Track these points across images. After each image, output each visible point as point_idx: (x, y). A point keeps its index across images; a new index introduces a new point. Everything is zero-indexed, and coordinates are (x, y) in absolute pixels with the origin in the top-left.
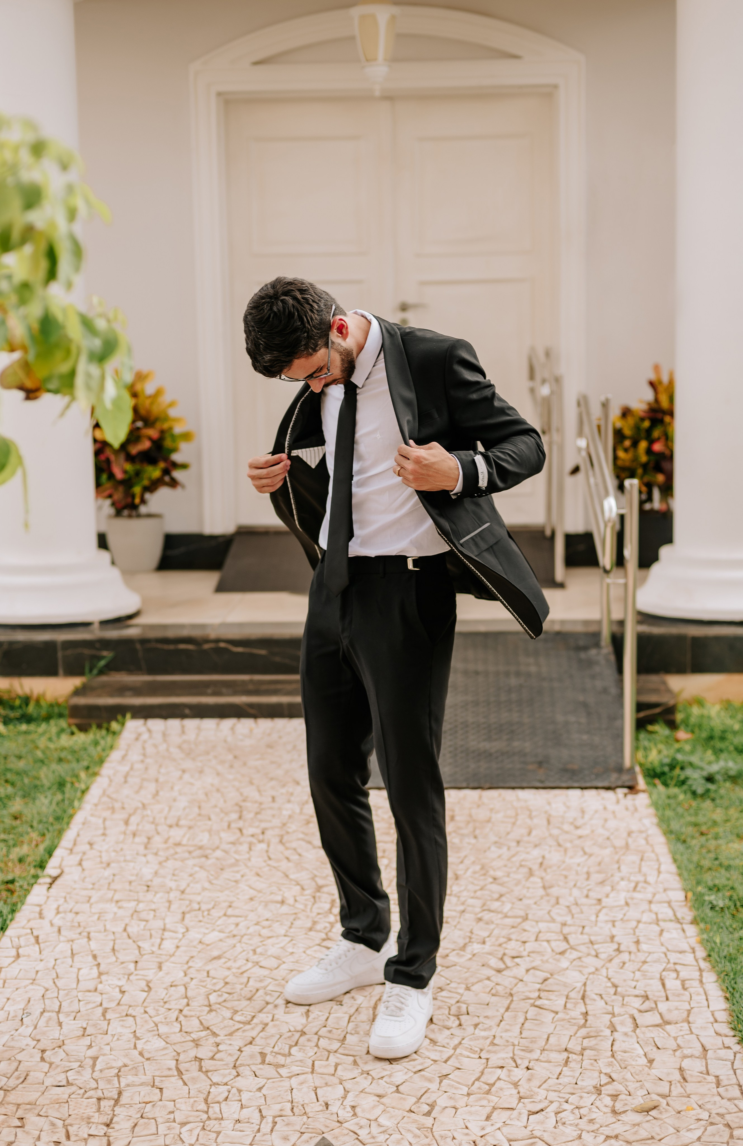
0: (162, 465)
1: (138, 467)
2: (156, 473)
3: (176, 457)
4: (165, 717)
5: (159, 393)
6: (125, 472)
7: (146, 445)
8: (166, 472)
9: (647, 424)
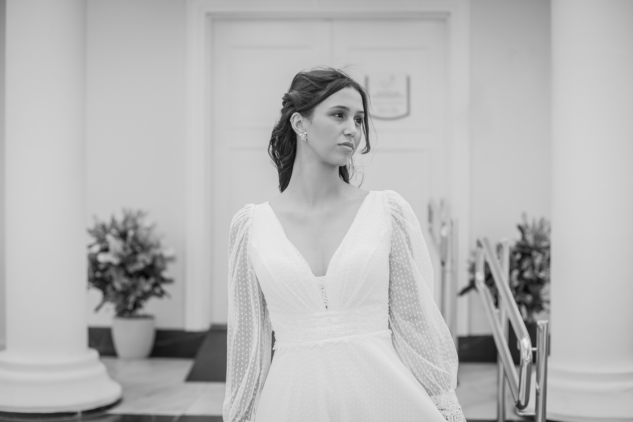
0: (152, 280)
1: (134, 281)
2: (146, 286)
3: (166, 274)
6: (124, 285)
7: (140, 266)
8: (156, 285)
9: (518, 256)
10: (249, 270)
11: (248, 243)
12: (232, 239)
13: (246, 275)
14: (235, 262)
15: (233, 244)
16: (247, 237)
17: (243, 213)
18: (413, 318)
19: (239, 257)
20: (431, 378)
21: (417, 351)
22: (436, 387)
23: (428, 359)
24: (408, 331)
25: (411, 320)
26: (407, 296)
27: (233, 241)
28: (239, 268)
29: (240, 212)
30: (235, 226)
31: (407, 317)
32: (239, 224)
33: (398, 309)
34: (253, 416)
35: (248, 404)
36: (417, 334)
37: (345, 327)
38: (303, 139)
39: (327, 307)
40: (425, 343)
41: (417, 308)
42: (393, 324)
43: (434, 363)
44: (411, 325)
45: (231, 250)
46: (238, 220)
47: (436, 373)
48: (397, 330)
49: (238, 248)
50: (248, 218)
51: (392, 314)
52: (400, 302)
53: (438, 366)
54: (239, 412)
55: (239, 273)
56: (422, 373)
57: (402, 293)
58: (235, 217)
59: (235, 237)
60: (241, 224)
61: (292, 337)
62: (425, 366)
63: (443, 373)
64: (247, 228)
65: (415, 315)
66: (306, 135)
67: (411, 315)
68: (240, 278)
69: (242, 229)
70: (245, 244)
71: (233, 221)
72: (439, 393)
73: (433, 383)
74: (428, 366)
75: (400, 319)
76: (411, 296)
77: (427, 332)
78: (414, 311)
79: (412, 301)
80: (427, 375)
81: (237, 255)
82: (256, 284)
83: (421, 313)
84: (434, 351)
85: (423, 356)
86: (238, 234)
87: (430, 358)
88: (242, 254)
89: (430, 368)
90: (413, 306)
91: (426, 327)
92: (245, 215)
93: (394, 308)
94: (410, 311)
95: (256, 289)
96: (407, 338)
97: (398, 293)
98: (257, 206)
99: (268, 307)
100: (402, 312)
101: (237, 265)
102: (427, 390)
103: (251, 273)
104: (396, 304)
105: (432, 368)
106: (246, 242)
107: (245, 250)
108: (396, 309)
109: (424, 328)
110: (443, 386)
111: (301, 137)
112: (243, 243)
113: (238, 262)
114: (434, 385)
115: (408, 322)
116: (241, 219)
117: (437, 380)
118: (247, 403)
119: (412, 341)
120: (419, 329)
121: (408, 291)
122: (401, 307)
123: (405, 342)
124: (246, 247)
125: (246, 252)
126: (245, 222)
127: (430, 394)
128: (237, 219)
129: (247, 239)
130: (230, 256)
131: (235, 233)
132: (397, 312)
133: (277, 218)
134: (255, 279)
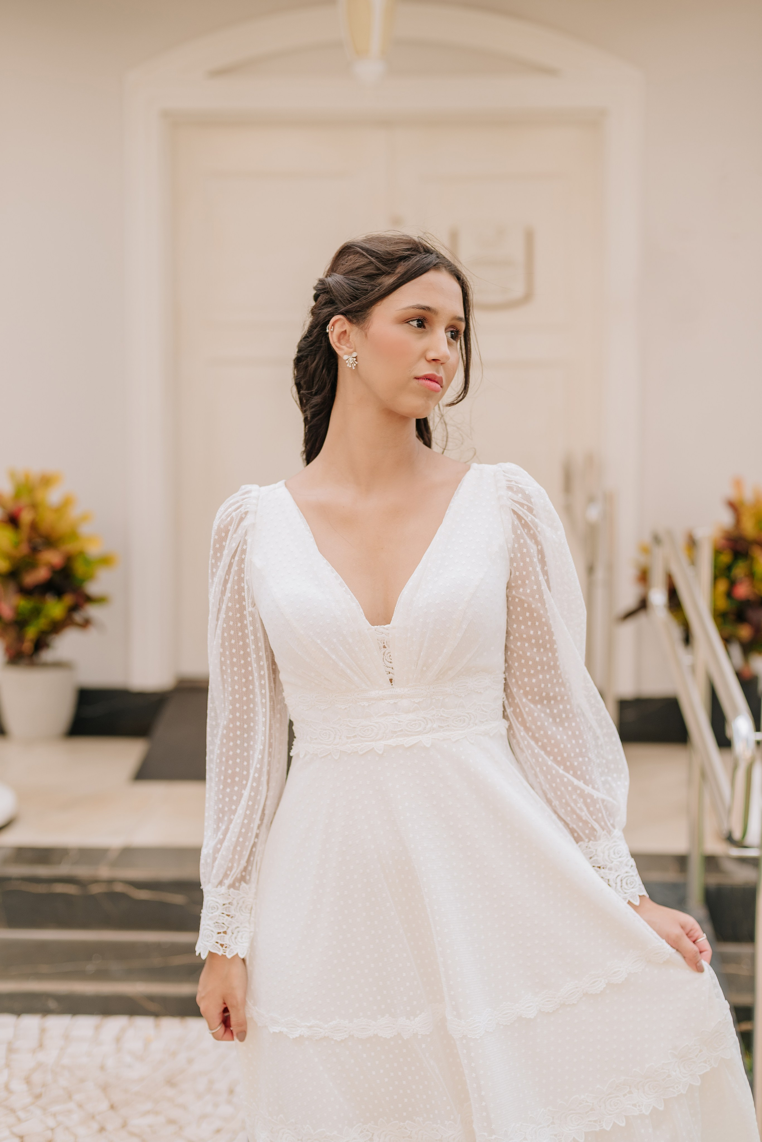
0: (68, 600)
1: (35, 602)
2: (56, 611)
3: (93, 588)
4: (18, 1012)
5: (66, 503)
6: (16, 609)
7: (44, 574)
8: (74, 608)
10: (249, 609)
11: (246, 559)
12: (216, 551)
13: (243, 617)
14: (223, 593)
15: (218, 559)
16: (245, 547)
17: (238, 502)
18: (548, 698)
19: (229, 585)
20: (581, 809)
21: (555, 760)
22: (590, 826)
23: (575, 775)
24: (539, 723)
25: (545, 702)
26: (537, 659)
27: (219, 555)
28: (230, 605)
29: (231, 502)
30: (222, 526)
31: (537, 698)
32: (230, 523)
33: (520, 683)
34: (254, 875)
35: (246, 854)
36: (554, 729)
37: (425, 718)
38: (350, 366)
39: (391, 680)
40: (569, 746)
41: (555, 681)
42: (512, 709)
43: (586, 783)
44: (545, 713)
45: (214, 570)
46: (228, 516)
47: (589, 800)
48: (517, 719)
49: (227, 568)
50: (246, 513)
51: (509, 691)
52: (524, 670)
53: (593, 788)
54: (231, 869)
55: (230, 614)
56: (564, 801)
57: (528, 654)
58: (222, 508)
59: (222, 548)
60: (233, 523)
61: (325, 734)
62: (570, 788)
63: (603, 801)
64: (244, 531)
65: (551, 694)
66: (355, 359)
67: (544, 694)
68: (231, 623)
69: (235, 532)
70: (242, 561)
71: (217, 517)
72: (595, 837)
73: (584, 818)
74: (576, 788)
75: (524, 700)
76: (545, 659)
77: (573, 724)
78: (549, 685)
79: (546, 668)
80: (572, 805)
81: (226, 582)
82: (260, 634)
83: (563, 689)
84: (587, 759)
85: (566, 769)
86: (228, 542)
87: (579, 773)
88: (236, 578)
89: (578, 792)
90: (548, 677)
91: (571, 715)
92: (241, 506)
93: (514, 680)
94: (543, 685)
95: (261, 644)
96: (537, 735)
97: (521, 653)
98: (263, 488)
99: (283, 676)
100: (528, 689)
101: (226, 598)
102: (572, 831)
103: (252, 614)
104: (518, 673)
105: (582, 791)
106: (243, 556)
107: (241, 571)
108: (517, 682)
109: (567, 717)
110: (603, 823)
111: (347, 362)
112: (237, 558)
113: (228, 594)
114: (586, 823)
115: (539, 706)
116: (234, 514)
117: (591, 814)
118: (244, 853)
119: (545, 741)
120: (558, 720)
121: (539, 650)
122: (526, 680)
123: (533, 743)
124: (243, 566)
125: (242, 575)
126: (242, 519)
127: (578, 840)
128: (226, 513)
129: (244, 552)
130: (213, 581)
131: (222, 539)
132: (520, 687)
133: (301, 514)
134: (258, 625)
